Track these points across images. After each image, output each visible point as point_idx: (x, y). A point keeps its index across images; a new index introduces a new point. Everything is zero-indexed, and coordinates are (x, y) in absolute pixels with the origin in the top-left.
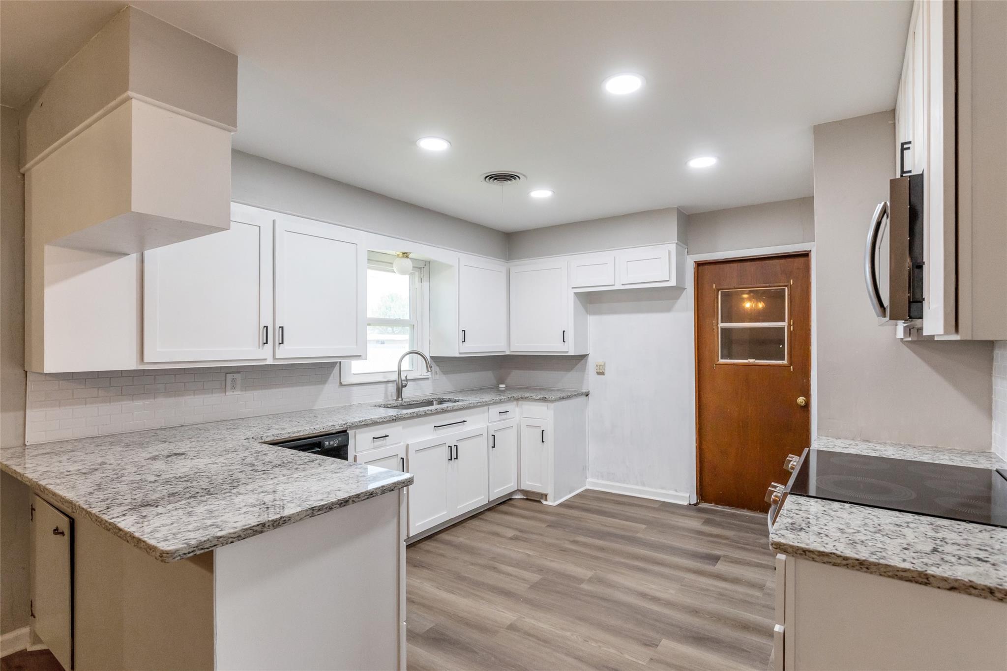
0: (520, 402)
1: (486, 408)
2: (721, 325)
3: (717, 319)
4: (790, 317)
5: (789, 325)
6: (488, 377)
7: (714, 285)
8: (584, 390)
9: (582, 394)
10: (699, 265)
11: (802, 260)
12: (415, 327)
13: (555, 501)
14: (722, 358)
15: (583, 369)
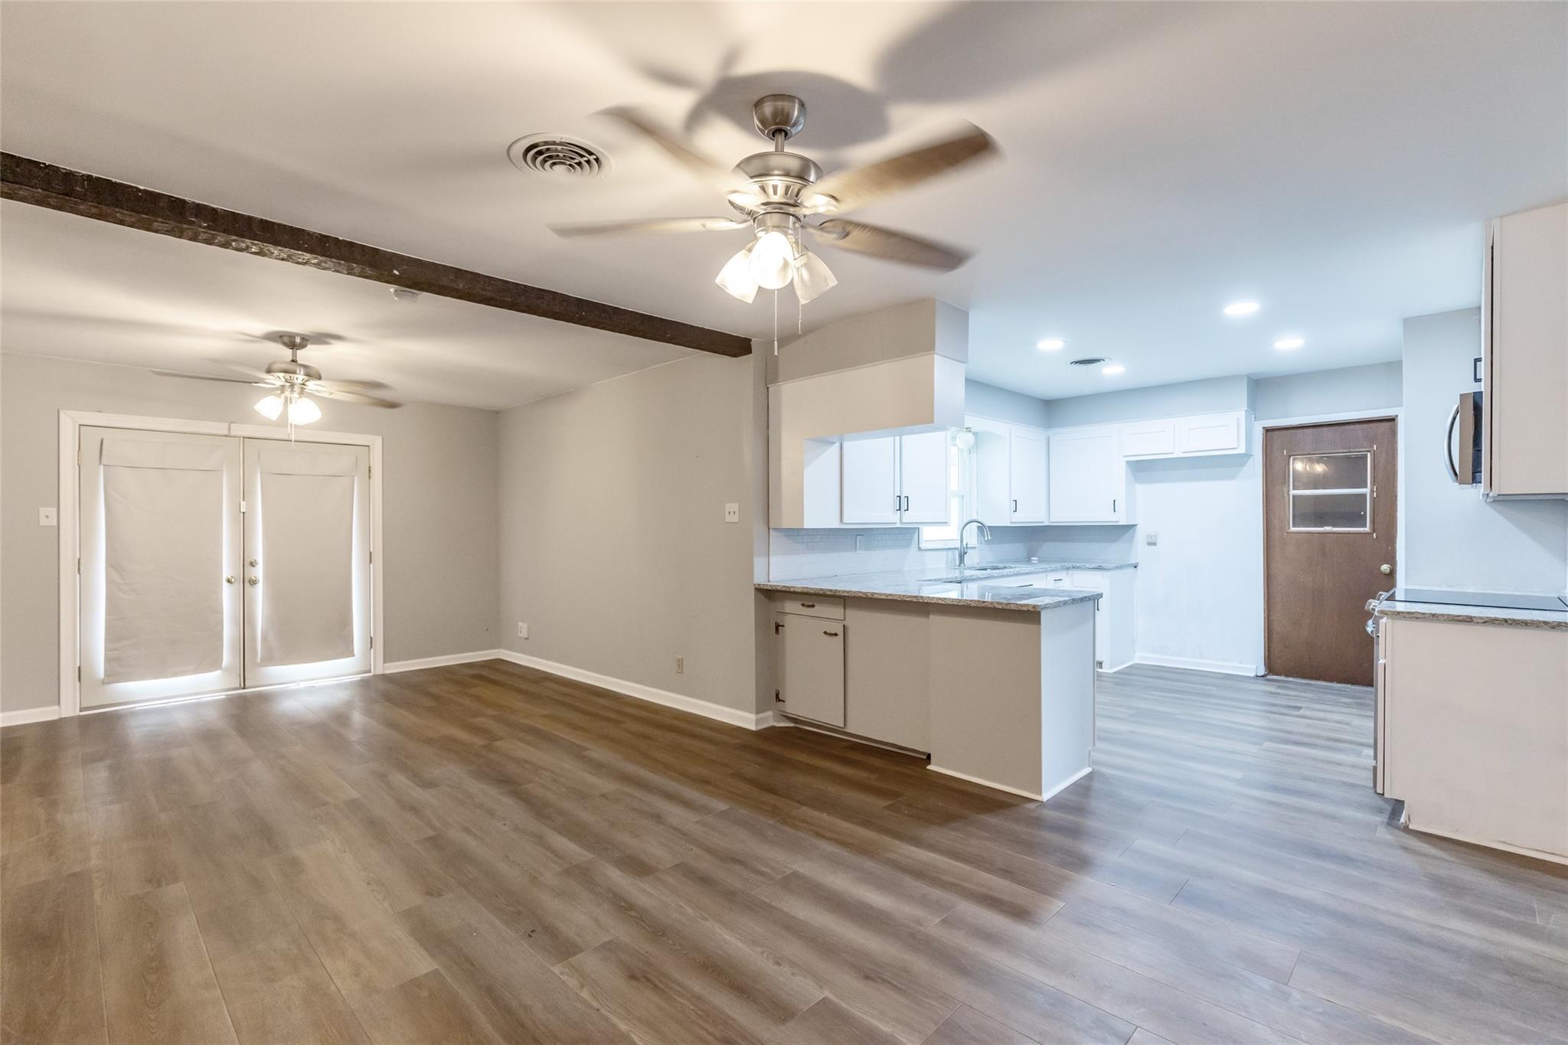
0: (1070, 572)
1: (1044, 575)
2: (1293, 492)
3: (1289, 486)
4: (1374, 482)
5: (1372, 491)
6: (1017, 548)
7: (1285, 452)
8: (1133, 562)
9: (1129, 566)
10: (1268, 431)
11: (1387, 424)
12: (965, 497)
13: (1111, 668)
14: (1294, 526)
15: (1131, 540)
